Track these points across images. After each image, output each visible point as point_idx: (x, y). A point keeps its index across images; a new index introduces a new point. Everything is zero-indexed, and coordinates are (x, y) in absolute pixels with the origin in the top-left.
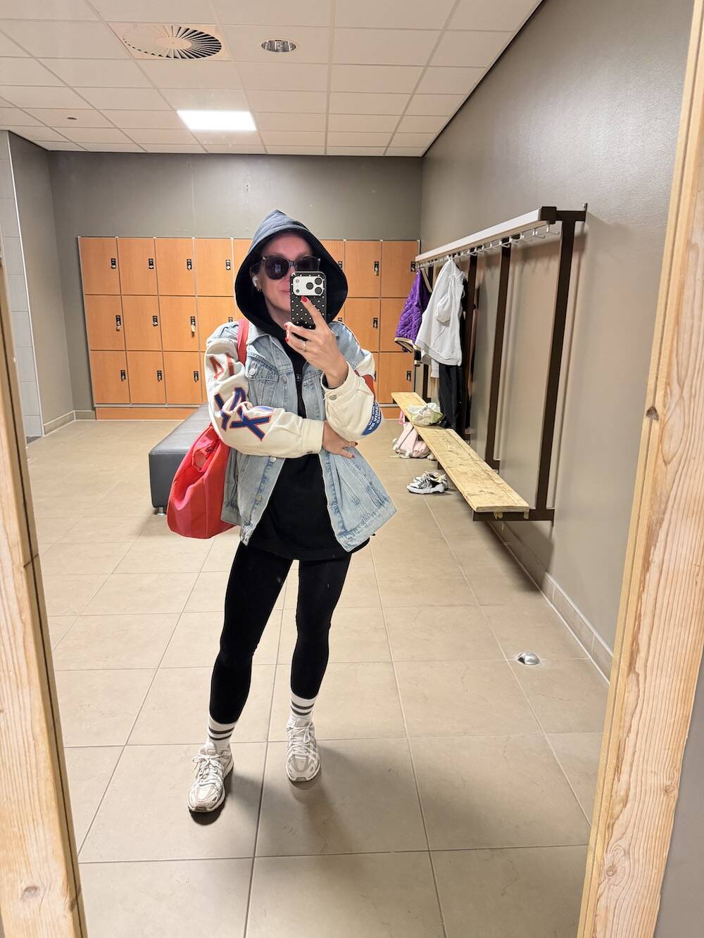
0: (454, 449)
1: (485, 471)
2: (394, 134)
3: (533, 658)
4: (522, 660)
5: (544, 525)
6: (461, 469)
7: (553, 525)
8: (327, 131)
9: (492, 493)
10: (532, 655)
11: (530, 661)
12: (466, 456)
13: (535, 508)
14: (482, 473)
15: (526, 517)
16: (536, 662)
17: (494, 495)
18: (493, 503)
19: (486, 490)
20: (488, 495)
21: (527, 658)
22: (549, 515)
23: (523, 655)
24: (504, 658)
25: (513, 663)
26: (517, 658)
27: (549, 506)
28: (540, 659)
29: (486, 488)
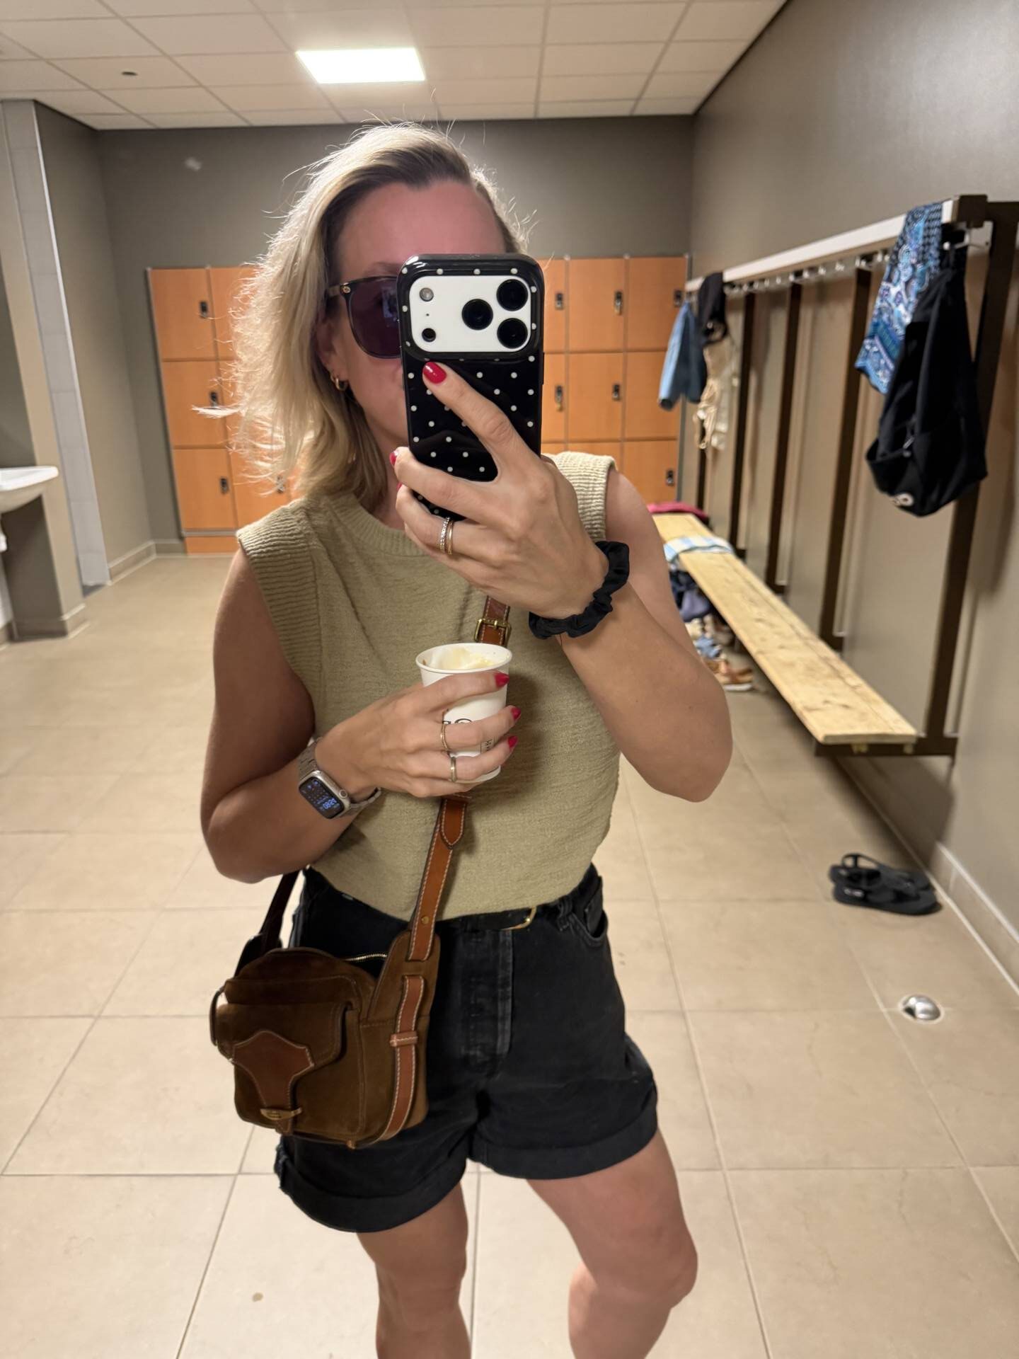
0: (765, 615)
1: (826, 660)
2: (651, 76)
3: (928, 1006)
4: (910, 1011)
5: (939, 763)
6: (784, 655)
7: (952, 764)
8: (540, 77)
9: (846, 707)
10: (929, 1001)
11: (925, 1012)
12: (786, 629)
13: (923, 735)
14: (822, 665)
15: (908, 750)
16: (935, 1014)
17: (848, 712)
18: (852, 727)
19: (831, 698)
20: (841, 712)
21: (920, 1006)
22: (948, 747)
23: (912, 1002)
24: (878, 1007)
25: (895, 1016)
26: (900, 1007)
27: (948, 730)
28: (943, 1011)
29: (834, 695)
